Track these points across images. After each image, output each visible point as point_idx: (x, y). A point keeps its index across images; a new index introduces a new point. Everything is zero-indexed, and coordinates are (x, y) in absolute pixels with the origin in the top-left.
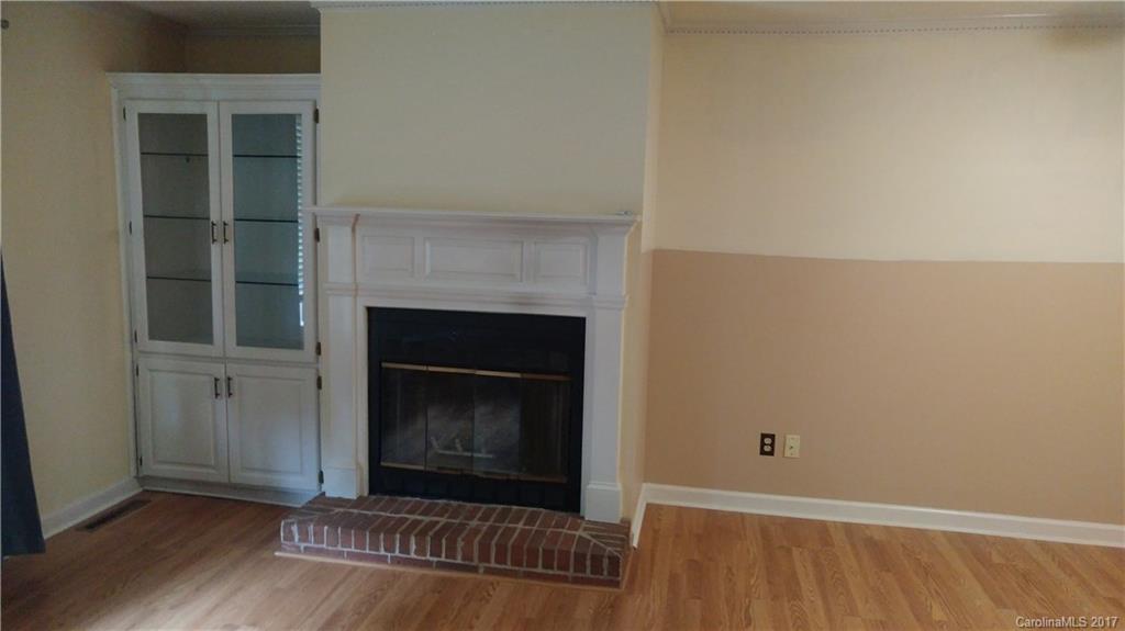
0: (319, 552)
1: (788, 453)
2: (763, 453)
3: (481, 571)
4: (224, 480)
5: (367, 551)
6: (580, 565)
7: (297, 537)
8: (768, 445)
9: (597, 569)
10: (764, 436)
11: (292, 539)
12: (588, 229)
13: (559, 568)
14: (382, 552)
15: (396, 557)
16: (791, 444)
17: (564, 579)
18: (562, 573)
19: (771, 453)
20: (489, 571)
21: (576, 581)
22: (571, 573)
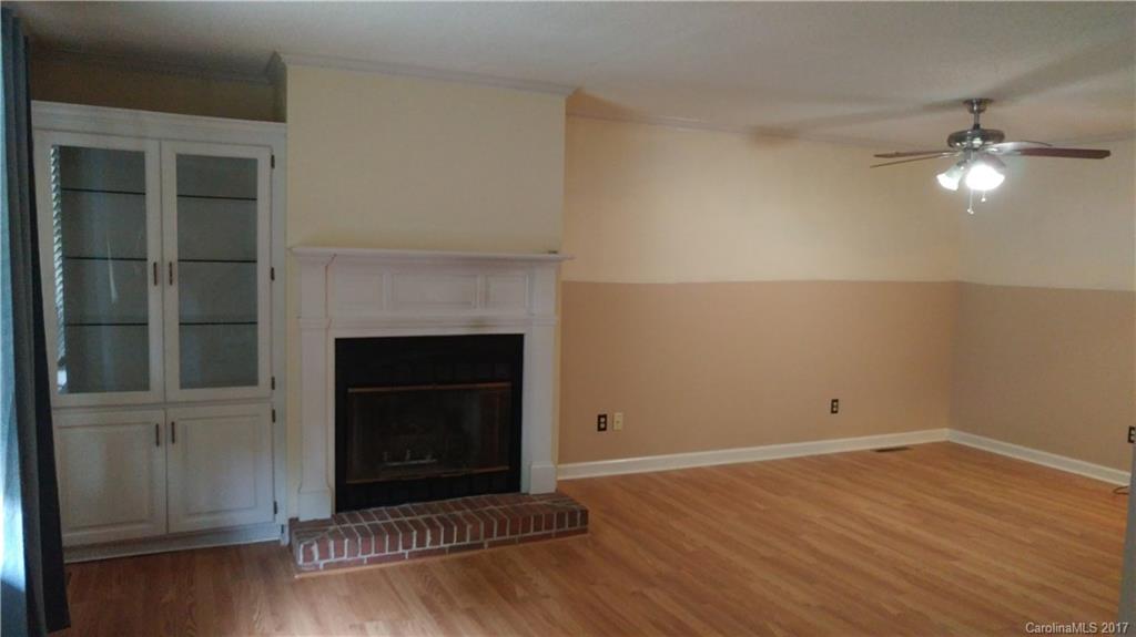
0: (340, 565)
1: (615, 428)
2: (600, 429)
3: (486, 546)
4: (161, 531)
5: (387, 553)
6: (561, 523)
7: (316, 557)
8: (602, 423)
9: (573, 522)
10: (600, 417)
11: (312, 559)
12: (529, 264)
13: (546, 528)
14: (401, 550)
15: (415, 552)
16: (618, 420)
17: (548, 536)
18: (547, 532)
19: (605, 429)
20: (492, 545)
21: (559, 535)
22: (554, 531)
